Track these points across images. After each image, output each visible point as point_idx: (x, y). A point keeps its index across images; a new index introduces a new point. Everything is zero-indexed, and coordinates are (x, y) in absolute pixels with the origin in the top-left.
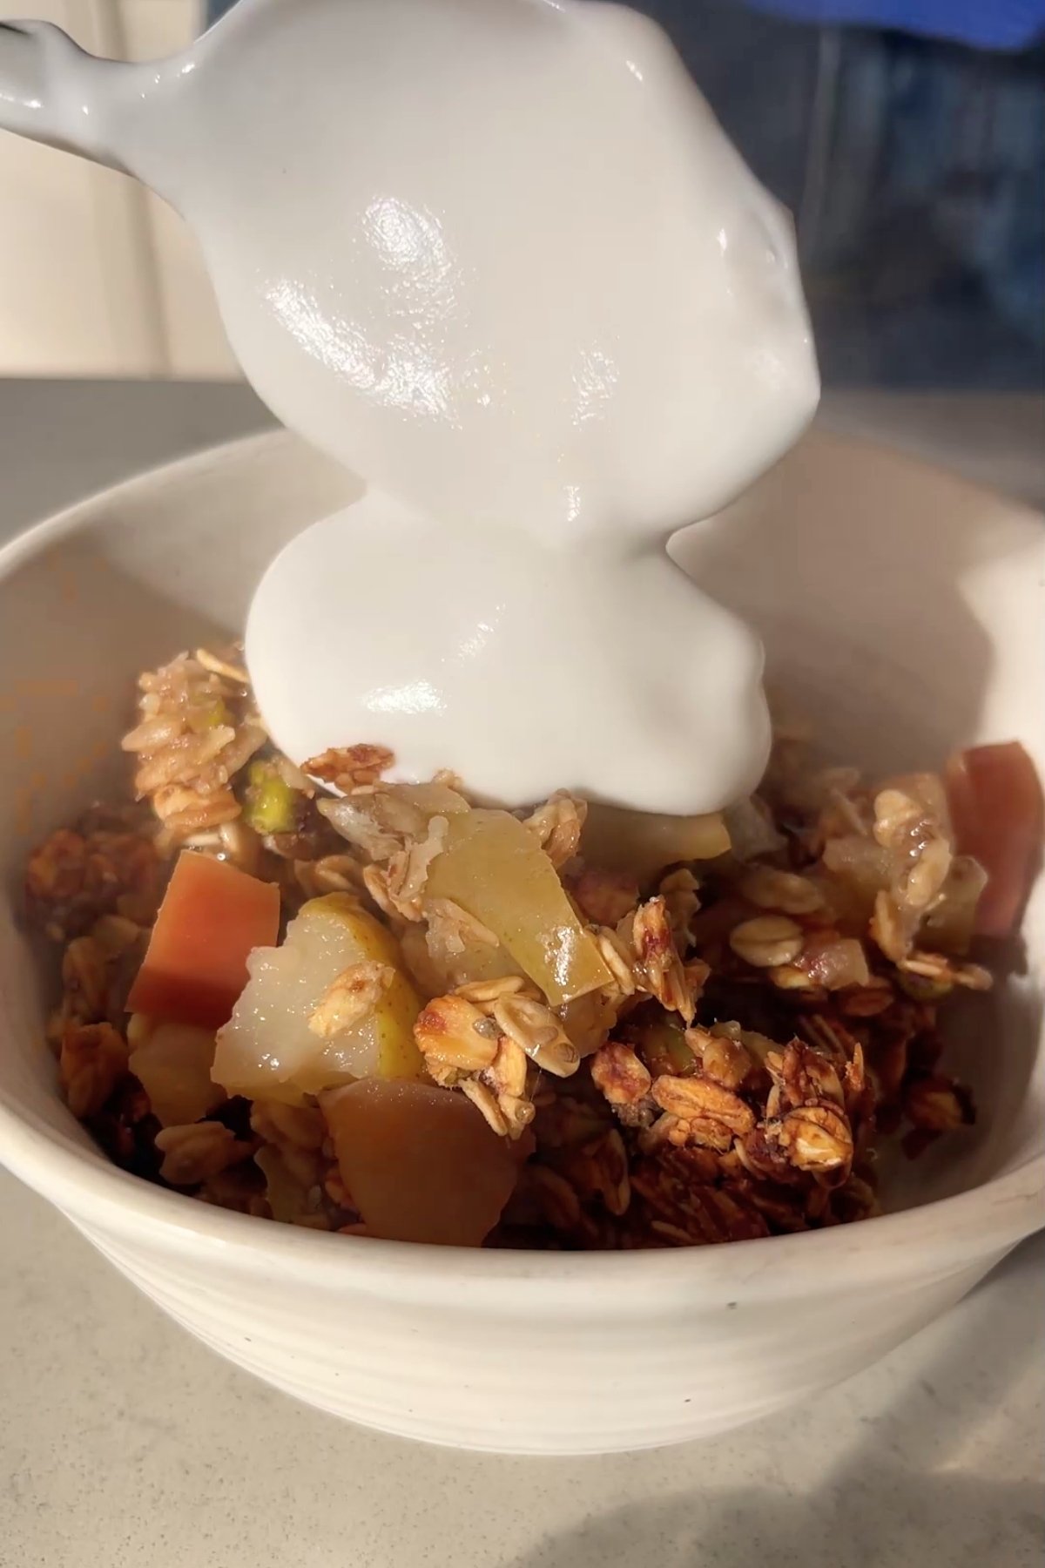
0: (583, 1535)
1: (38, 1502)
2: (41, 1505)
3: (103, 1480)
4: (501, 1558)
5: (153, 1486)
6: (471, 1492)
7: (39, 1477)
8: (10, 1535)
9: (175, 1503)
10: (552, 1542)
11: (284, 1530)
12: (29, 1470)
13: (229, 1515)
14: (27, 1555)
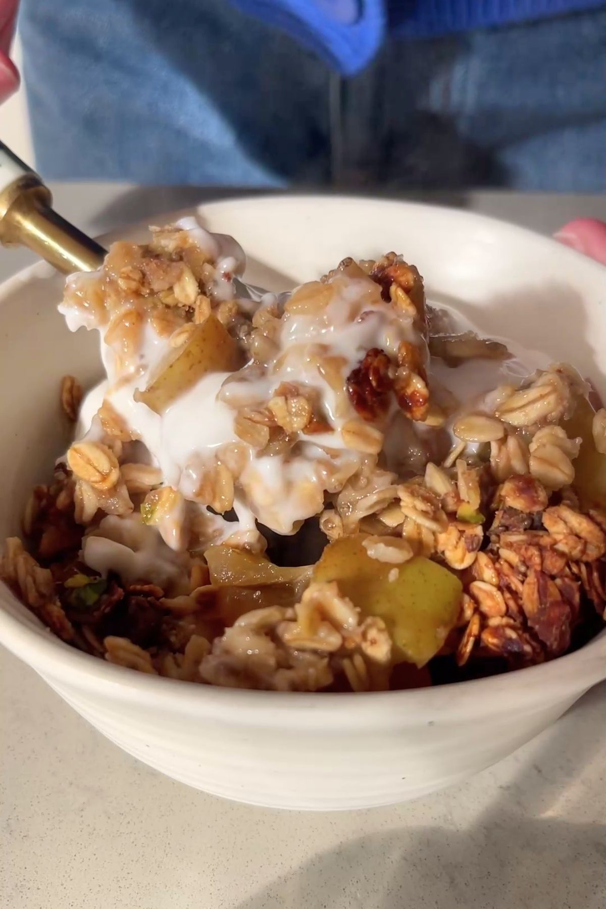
0: (339, 853)
1: (22, 834)
2: (24, 836)
3: (61, 822)
4: (291, 867)
5: (89, 825)
6: (274, 829)
7: (24, 820)
8: (7, 854)
9: (102, 836)
10: (320, 858)
11: (165, 851)
12: (17, 816)
13: (133, 842)
14: (16, 866)
